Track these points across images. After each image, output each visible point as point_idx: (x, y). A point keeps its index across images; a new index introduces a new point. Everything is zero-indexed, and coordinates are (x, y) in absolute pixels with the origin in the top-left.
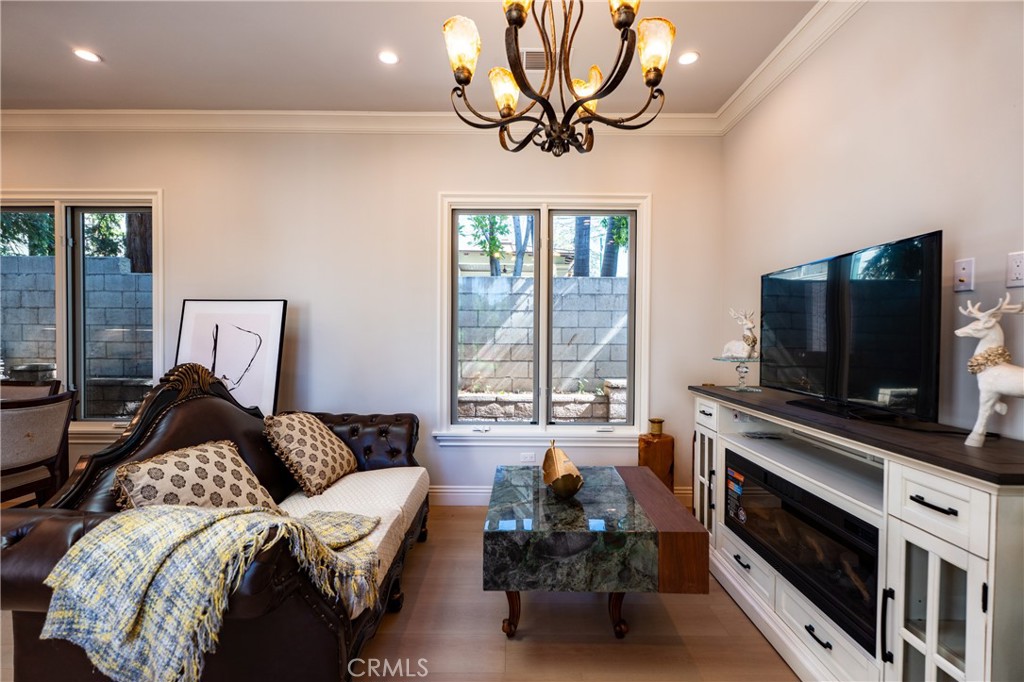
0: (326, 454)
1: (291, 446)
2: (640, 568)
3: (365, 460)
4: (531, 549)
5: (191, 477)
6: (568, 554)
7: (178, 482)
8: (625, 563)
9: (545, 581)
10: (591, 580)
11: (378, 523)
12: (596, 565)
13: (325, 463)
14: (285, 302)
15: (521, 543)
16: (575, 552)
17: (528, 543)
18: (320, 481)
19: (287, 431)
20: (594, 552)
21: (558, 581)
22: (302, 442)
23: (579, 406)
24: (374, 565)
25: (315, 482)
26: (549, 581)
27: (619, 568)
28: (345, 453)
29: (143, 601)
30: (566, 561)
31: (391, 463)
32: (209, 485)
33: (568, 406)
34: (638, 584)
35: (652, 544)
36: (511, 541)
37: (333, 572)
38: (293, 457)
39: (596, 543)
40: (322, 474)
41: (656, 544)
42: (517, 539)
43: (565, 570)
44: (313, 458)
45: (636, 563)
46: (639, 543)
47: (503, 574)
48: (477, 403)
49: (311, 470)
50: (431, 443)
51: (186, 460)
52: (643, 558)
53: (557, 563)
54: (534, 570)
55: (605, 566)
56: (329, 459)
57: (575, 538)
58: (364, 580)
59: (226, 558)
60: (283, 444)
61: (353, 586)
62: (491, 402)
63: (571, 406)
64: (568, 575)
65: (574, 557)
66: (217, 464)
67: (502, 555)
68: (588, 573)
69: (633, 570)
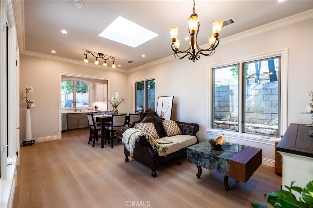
0: (173, 129)
1: (166, 126)
2: (223, 168)
3: (183, 133)
4: (196, 154)
5: (144, 127)
6: (205, 158)
7: (142, 127)
8: (219, 165)
9: (199, 163)
10: (210, 167)
11: (172, 142)
12: (211, 163)
13: (172, 131)
14: (173, 96)
15: (194, 153)
16: (206, 159)
17: (196, 153)
18: (170, 134)
19: (166, 123)
20: (211, 160)
21: (202, 165)
22: (168, 126)
23: (271, 130)
24: (166, 148)
25: (169, 134)
26: (200, 164)
27: (218, 166)
28: (178, 130)
29: (129, 139)
30: (204, 160)
31: (189, 134)
32: (146, 129)
33: (266, 130)
34: (223, 172)
35: (227, 163)
36: (192, 151)
37: (155, 146)
38: (166, 129)
39: (211, 158)
40: (171, 133)
41: (228, 163)
42: (193, 151)
43: (204, 162)
44: (170, 129)
45: (222, 166)
46: (223, 161)
47: (191, 159)
48: (230, 125)
49: (169, 132)
50: (206, 133)
51: (144, 124)
52: (224, 166)
53: (202, 160)
54: (197, 160)
55: (213, 164)
56: (173, 130)
57: (206, 155)
58: (162, 150)
59: (136, 136)
60: (165, 126)
61: (159, 150)
62: (235, 125)
63: (267, 130)
64: (205, 164)
65: (206, 160)
66: (151, 128)
67: (190, 154)
68: (209, 165)
69: (221, 168)
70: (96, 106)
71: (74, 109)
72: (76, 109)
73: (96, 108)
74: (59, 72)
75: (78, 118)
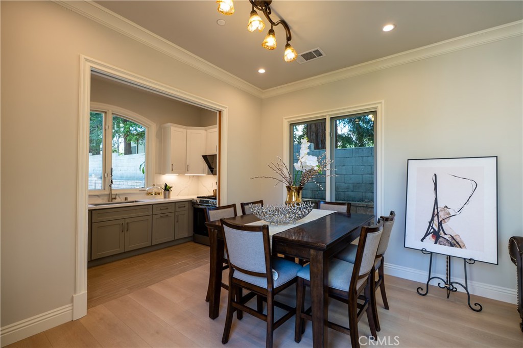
70: (166, 185)
71: (107, 192)
72: (113, 192)
73: (167, 189)
74: (83, 57)
75: (123, 221)
